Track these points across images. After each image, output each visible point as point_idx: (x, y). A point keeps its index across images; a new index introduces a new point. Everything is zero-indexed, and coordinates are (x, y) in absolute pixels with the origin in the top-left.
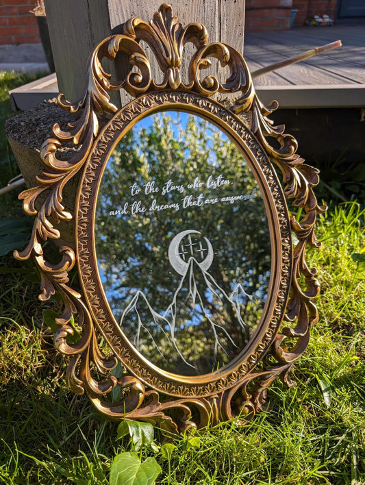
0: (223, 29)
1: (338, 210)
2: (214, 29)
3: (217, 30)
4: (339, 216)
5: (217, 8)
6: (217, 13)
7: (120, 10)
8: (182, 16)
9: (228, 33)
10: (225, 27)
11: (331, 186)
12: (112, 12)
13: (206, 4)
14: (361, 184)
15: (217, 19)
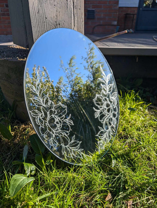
0: (75, 19)
1: (127, 94)
2: (72, 18)
3: (73, 19)
4: (127, 97)
5: (73, 11)
6: (73, 13)
7: (33, 7)
8: (58, 12)
9: (77, 20)
10: (76, 18)
11: (126, 87)
12: (30, 8)
13: (68, 9)
14: (139, 87)
15: (73, 15)
